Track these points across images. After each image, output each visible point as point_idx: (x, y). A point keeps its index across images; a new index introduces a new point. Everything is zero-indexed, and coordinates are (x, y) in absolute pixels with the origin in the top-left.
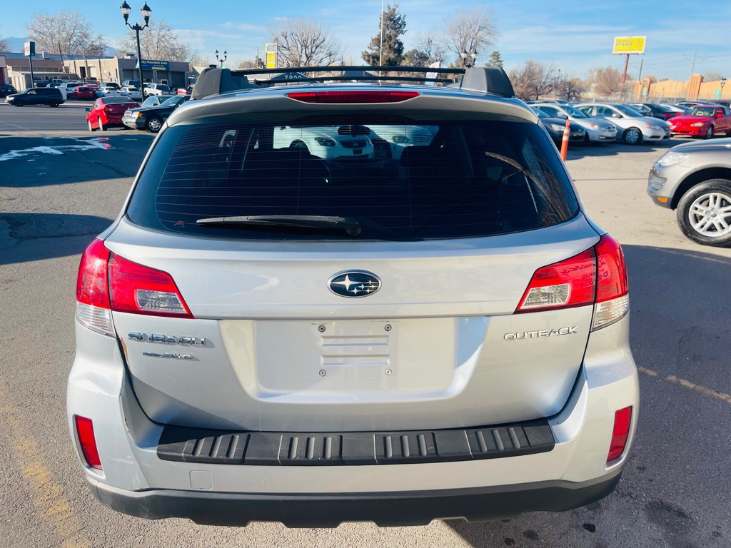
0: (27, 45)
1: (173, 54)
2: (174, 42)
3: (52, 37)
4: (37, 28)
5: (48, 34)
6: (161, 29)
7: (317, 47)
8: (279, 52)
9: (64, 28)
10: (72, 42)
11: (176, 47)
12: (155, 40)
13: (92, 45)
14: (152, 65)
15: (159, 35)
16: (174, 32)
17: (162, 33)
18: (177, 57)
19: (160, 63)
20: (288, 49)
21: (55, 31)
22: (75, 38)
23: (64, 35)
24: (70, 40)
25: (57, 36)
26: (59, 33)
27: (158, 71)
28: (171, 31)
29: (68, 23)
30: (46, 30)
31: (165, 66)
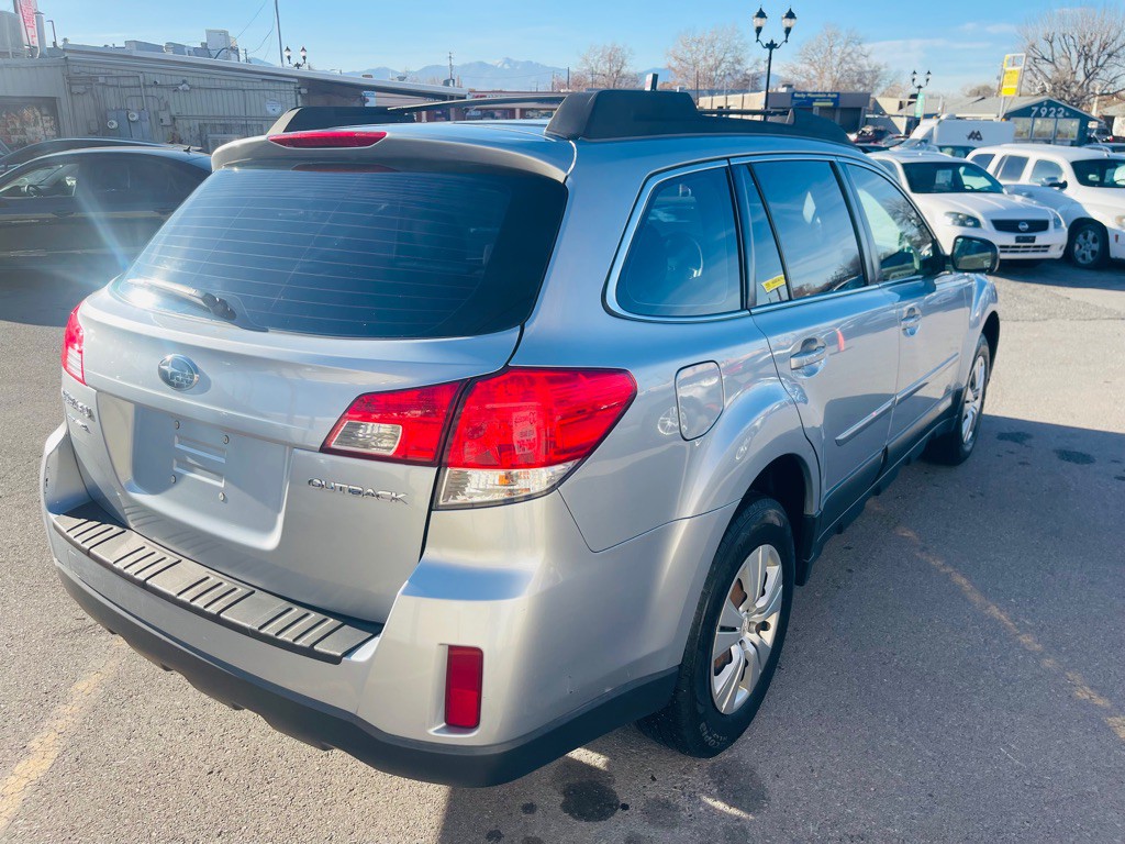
0: (649, 78)
1: (859, 81)
2: (864, 62)
3: (695, 64)
4: (679, 54)
5: (691, 62)
6: (847, 44)
7: (1110, 55)
8: (1034, 68)
9: (713, 52)
10: (719, 72)
11: (867, 69)
12: (836, 61)
13: (745, 75)
14: (814, 100)
15: (843, 53)
16: (867, 47)
17: (849, 50)
18: (865, 85)
19: (825, 96)
20: (1053, 63)
21: (700, 57)
22: (723, 65)
23: (711, 62)
24: (716, 69)
25: (703, 63)
26: (705, 58)
27: (821, 108)
28: (863, 45)
29: (718, 45)
30: (689, 55)
31: (833, 100)
